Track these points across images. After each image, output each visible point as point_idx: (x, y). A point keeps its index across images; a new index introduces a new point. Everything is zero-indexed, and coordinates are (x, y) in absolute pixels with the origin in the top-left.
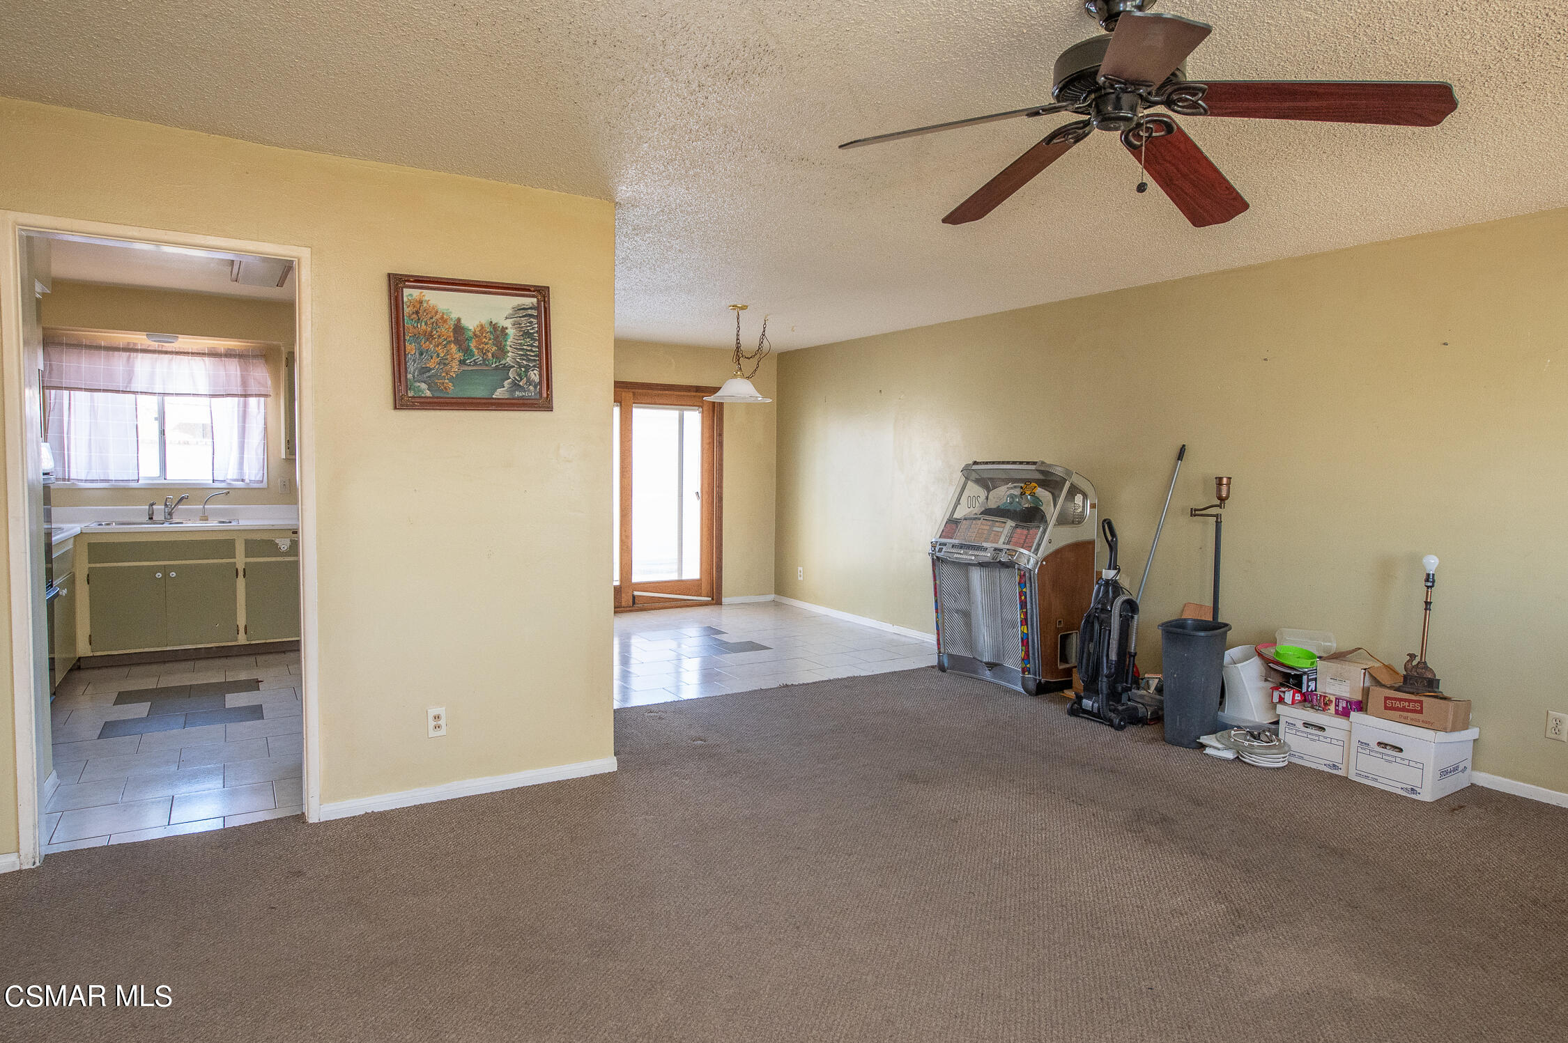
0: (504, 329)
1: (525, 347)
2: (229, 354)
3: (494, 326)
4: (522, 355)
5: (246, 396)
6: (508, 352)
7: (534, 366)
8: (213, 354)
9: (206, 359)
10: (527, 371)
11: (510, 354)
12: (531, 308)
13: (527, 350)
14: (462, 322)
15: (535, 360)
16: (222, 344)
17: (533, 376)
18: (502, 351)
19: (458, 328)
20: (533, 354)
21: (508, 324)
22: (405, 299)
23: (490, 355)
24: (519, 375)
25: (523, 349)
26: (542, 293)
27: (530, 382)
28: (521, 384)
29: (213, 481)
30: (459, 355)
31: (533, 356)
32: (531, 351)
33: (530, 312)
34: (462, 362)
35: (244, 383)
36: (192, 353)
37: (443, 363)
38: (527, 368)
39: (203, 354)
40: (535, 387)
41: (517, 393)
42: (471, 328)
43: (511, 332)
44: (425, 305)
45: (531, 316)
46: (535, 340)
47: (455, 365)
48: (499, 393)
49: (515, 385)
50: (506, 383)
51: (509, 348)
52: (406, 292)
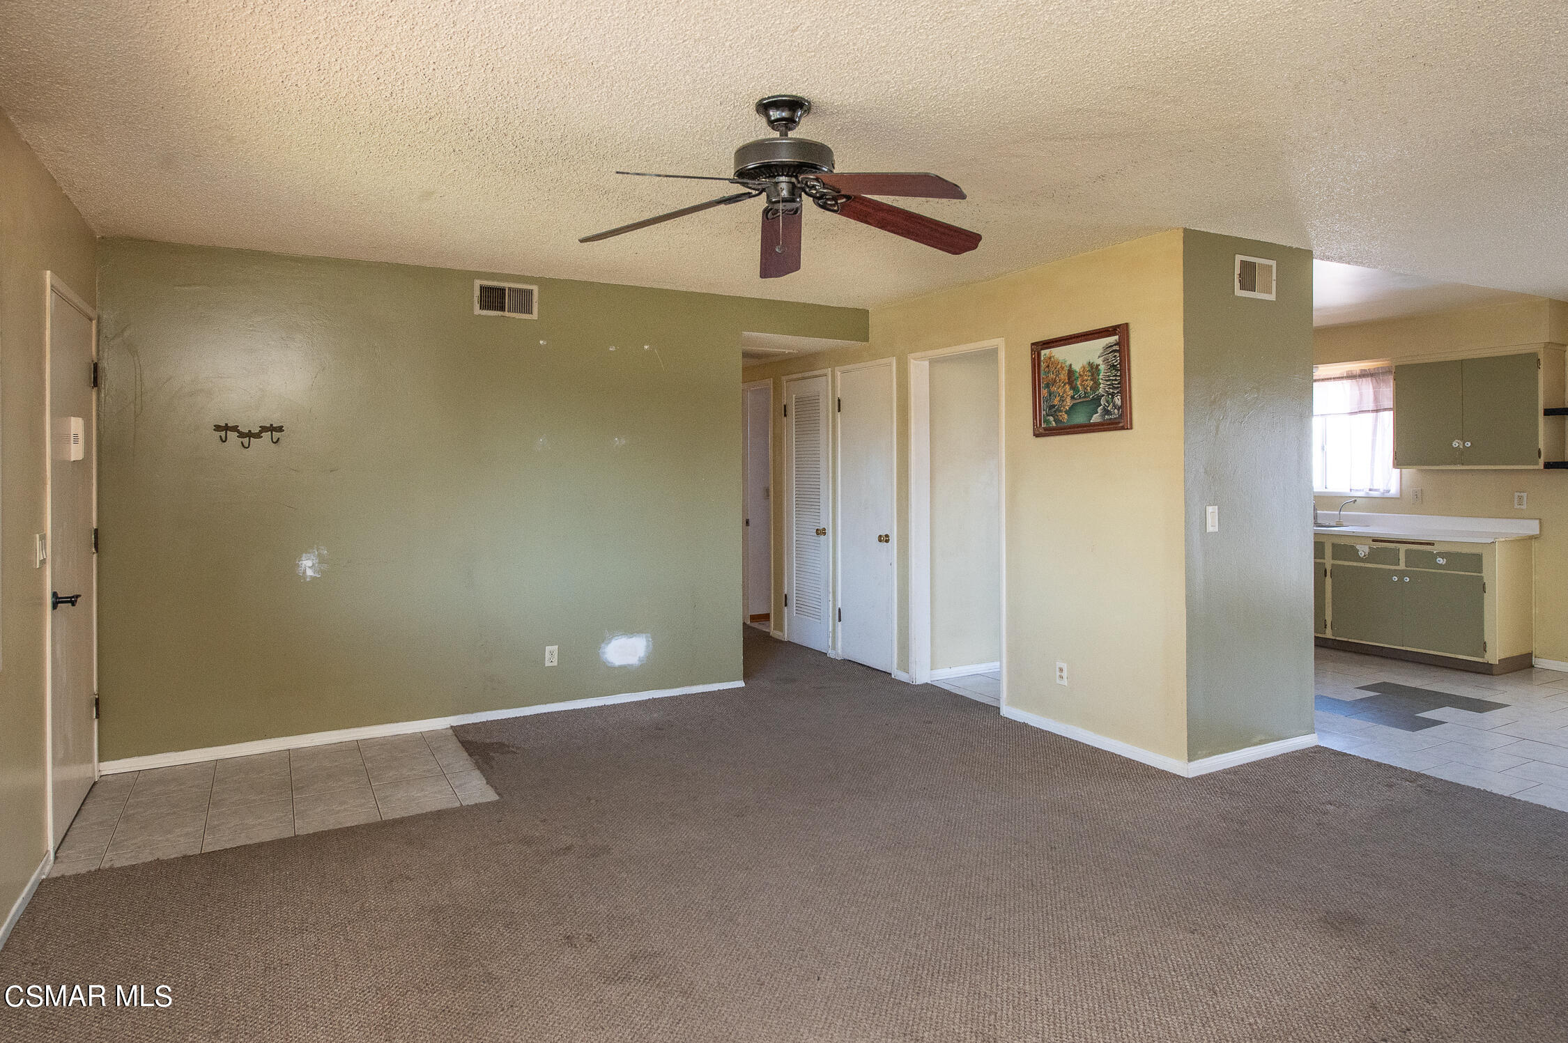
0: (1097, 366)
1: (1111, 378)
2: (1363, 375)
3: (1090, 365)
4: (1109, 385)
5: (1377, 411)
6: (1100, 384)
7: (1118, 393)
8: (1351, 376)
9: (1345, 381)
10: (1113, 398)
11: (1101, 386)
12: (1115, 345)
13: (1113, 380)
14: (1073, 366)
15: (1118, 387)
16: (1356, 367)
17: (1117, 400)
18: (1096, 386)
19: (1071, 372)
20: (1116, 382)
21: (1100, 361)
22: (1042, 358)
23: (1089, 388)
24: (1107, 402)
25: (1110, 380)
26: (1121, 331)
27: (1115, 406)
28: (1109, 408)
29: (1351, 490)
30: (1071, 393)
31: (1116, 384)
32: (1116, 380)
33: (1114, 348)
34: (1073, 398)
35: (1376, 399)
36: (1334, 378)
37: (1062, 400)
38: (1113, 395)
39: (1342, 378)
40: (1118, 410)
41: (1106, 416)
42: (1078, 370)
43: (1102, 367)
44: (1052, 359)
45: (1115, 351)
46: (1118, 370)
47: (1068, 399)
48: (1096, 418)
49: (1106, 412)
50: (1100, 409)
51: (1101, 381)
52: (1043, 352)
